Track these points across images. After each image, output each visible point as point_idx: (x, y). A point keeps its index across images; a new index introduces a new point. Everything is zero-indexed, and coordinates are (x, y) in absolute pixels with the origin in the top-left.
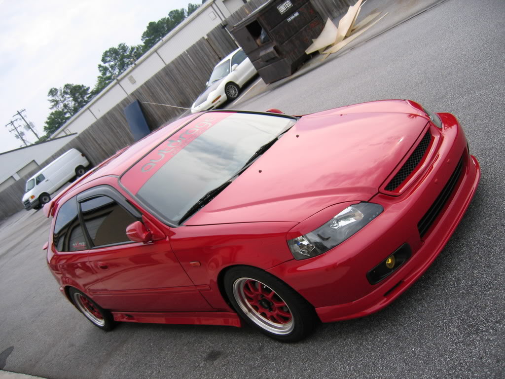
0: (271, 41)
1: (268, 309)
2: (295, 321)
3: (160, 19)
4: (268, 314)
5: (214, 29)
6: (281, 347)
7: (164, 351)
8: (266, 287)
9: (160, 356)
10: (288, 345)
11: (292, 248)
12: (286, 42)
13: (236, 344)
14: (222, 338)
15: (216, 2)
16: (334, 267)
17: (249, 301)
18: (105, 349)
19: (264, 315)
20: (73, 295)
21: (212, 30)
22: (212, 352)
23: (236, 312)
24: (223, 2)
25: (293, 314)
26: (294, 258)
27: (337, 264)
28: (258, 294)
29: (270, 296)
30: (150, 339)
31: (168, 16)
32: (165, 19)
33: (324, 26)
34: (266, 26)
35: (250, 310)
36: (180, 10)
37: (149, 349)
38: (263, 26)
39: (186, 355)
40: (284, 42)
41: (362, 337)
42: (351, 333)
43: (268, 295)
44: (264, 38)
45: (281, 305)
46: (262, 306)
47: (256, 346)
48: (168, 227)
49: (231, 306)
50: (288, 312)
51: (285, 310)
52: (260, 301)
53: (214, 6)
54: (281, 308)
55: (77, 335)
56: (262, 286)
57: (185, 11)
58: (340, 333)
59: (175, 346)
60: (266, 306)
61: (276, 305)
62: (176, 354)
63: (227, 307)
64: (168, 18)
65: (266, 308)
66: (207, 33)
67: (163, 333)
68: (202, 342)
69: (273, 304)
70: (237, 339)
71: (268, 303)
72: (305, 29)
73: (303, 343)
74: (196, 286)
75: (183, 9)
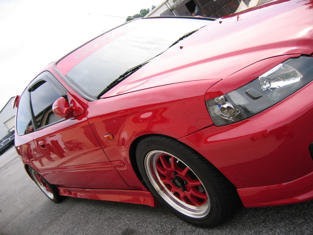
0: (202, 14)
1: (181, 189)
2: (212, 203)
3: (134, 15)
4: (182, 195)
5: (165, 11)
6: (194, 231)
7: (89, 224)
8: (180, 162)
9: (85, 228)
10: (202, 230)
11: (211, 111)
12: (212, 15)
13: (150, 223)
14: (138, 217)
15: (168, 1)
16: (264, 135)
17: (161, 179)
18: (50, 218)
19: (176, 194)
20: (31, 172)
21: (164, 12)
22: (127, 230)
23: (149, 190)
24: (173, 1)
25: (209, 194)
26: (214, 124)
27: (267, 131)
28: (171, 171)
29: (184, 173)
30: (82, 212)
31: (140, 13)
32: (137, 14)
33: (239, 5)
34: (199, 3)
35: (162, 188)
36: (147, 9)
37: (79, 221)
38: (197, 4)
39: (105, 230)
40: (211, 15)
41: (295, 228)
42: (278, 222)
43: (181, 172)
44: (197, 12)
45: (196, 184)
46: (175, 184)
47: (169, 228)
48: (86, 102)
49: (144, 184)
50: (204, 192)
51: (201, 191)
52: (172, 179)
53: (167, 3)
54: (196, 188)
55: (38, 204)
56: (175, 160)
57: (150, 10)
58: (264, 221)
59: (99, 220)
60: (179, 184)
61: (190, 184)
62: (97, 228)
63: (140, 184)
64: (139, 14)
65: (179, 187)
66: (161, 14)
67: (93, 208)
68: (120, 218)
69: (187, 183)
70: (151, 218)
71: (182, 181)
72: (225, 7)
73: (219, 229)
74: (111, 162)
75: (149, 9)
